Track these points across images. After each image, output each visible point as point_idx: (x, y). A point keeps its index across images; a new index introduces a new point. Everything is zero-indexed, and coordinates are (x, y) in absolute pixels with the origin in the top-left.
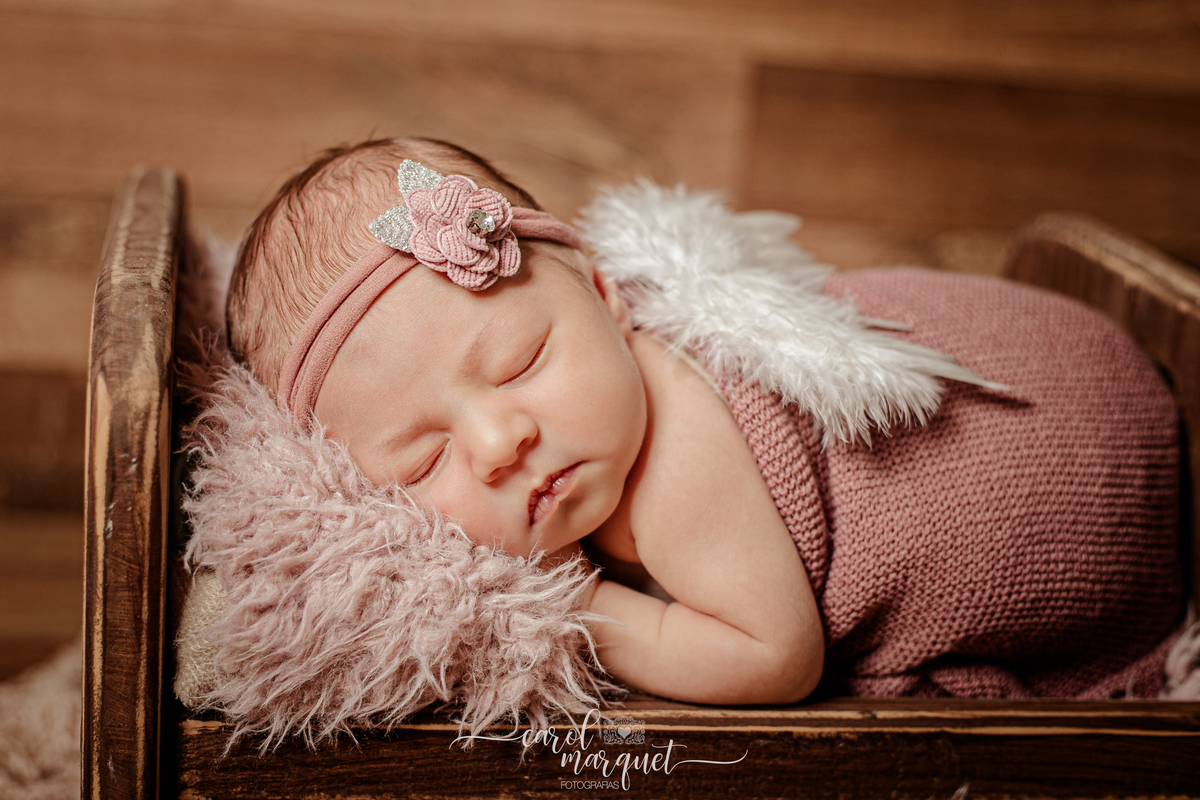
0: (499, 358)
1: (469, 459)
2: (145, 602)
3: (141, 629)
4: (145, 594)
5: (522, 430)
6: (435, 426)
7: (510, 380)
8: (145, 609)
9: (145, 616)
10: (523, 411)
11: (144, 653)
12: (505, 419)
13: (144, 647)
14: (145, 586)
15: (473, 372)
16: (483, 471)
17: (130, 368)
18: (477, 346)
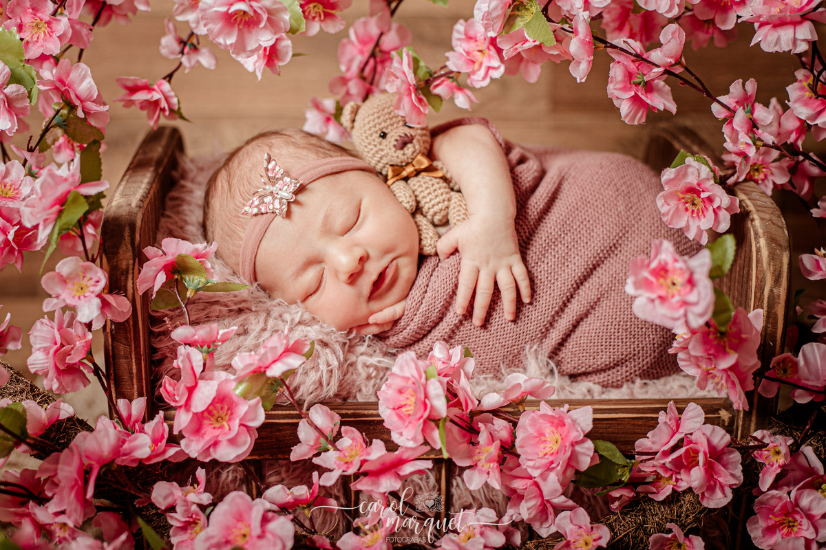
0: (339, 221)
1: (336, 273)
2: (134, 364)
3: (133, 377)
4: (134, 360)
5: (359, 253)
6: (315, 261)
7: (349, 231)
8: (134, 367)
9: (134, 371)
10: (357, 245)
11: (135, 389)
12: (349, 249)
13: (135, 386)
14: (133, 356)
15: (327, 231)
16: (344, 277)
17: (118, 249)
18: (327, 217)
